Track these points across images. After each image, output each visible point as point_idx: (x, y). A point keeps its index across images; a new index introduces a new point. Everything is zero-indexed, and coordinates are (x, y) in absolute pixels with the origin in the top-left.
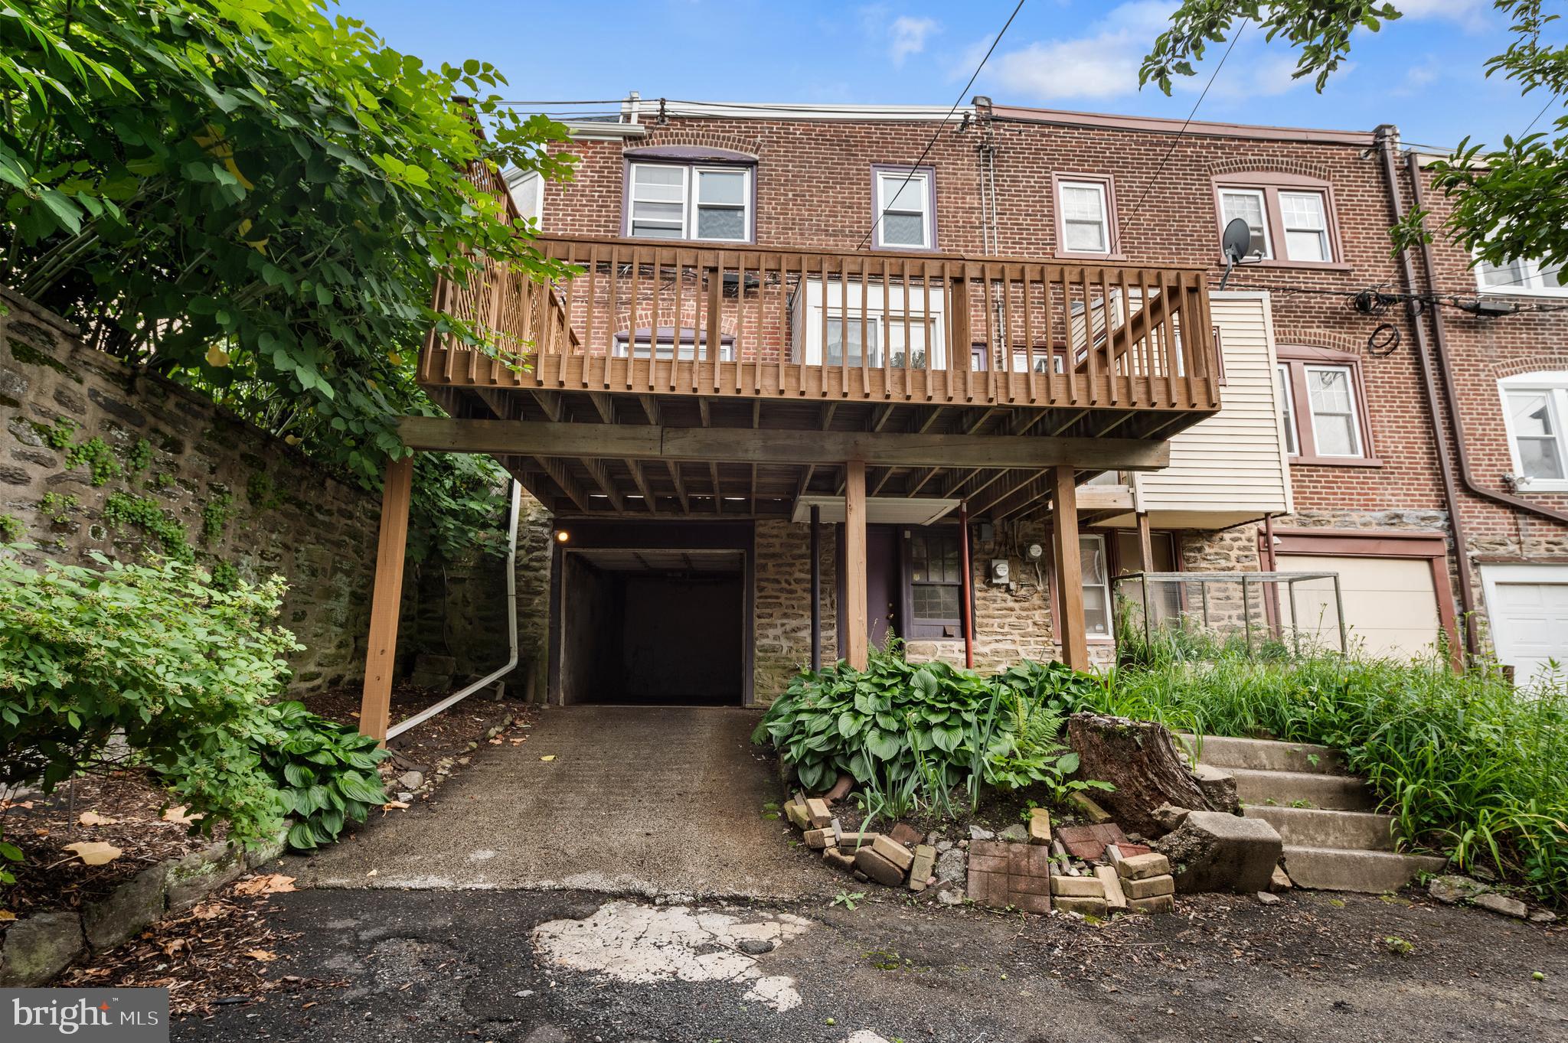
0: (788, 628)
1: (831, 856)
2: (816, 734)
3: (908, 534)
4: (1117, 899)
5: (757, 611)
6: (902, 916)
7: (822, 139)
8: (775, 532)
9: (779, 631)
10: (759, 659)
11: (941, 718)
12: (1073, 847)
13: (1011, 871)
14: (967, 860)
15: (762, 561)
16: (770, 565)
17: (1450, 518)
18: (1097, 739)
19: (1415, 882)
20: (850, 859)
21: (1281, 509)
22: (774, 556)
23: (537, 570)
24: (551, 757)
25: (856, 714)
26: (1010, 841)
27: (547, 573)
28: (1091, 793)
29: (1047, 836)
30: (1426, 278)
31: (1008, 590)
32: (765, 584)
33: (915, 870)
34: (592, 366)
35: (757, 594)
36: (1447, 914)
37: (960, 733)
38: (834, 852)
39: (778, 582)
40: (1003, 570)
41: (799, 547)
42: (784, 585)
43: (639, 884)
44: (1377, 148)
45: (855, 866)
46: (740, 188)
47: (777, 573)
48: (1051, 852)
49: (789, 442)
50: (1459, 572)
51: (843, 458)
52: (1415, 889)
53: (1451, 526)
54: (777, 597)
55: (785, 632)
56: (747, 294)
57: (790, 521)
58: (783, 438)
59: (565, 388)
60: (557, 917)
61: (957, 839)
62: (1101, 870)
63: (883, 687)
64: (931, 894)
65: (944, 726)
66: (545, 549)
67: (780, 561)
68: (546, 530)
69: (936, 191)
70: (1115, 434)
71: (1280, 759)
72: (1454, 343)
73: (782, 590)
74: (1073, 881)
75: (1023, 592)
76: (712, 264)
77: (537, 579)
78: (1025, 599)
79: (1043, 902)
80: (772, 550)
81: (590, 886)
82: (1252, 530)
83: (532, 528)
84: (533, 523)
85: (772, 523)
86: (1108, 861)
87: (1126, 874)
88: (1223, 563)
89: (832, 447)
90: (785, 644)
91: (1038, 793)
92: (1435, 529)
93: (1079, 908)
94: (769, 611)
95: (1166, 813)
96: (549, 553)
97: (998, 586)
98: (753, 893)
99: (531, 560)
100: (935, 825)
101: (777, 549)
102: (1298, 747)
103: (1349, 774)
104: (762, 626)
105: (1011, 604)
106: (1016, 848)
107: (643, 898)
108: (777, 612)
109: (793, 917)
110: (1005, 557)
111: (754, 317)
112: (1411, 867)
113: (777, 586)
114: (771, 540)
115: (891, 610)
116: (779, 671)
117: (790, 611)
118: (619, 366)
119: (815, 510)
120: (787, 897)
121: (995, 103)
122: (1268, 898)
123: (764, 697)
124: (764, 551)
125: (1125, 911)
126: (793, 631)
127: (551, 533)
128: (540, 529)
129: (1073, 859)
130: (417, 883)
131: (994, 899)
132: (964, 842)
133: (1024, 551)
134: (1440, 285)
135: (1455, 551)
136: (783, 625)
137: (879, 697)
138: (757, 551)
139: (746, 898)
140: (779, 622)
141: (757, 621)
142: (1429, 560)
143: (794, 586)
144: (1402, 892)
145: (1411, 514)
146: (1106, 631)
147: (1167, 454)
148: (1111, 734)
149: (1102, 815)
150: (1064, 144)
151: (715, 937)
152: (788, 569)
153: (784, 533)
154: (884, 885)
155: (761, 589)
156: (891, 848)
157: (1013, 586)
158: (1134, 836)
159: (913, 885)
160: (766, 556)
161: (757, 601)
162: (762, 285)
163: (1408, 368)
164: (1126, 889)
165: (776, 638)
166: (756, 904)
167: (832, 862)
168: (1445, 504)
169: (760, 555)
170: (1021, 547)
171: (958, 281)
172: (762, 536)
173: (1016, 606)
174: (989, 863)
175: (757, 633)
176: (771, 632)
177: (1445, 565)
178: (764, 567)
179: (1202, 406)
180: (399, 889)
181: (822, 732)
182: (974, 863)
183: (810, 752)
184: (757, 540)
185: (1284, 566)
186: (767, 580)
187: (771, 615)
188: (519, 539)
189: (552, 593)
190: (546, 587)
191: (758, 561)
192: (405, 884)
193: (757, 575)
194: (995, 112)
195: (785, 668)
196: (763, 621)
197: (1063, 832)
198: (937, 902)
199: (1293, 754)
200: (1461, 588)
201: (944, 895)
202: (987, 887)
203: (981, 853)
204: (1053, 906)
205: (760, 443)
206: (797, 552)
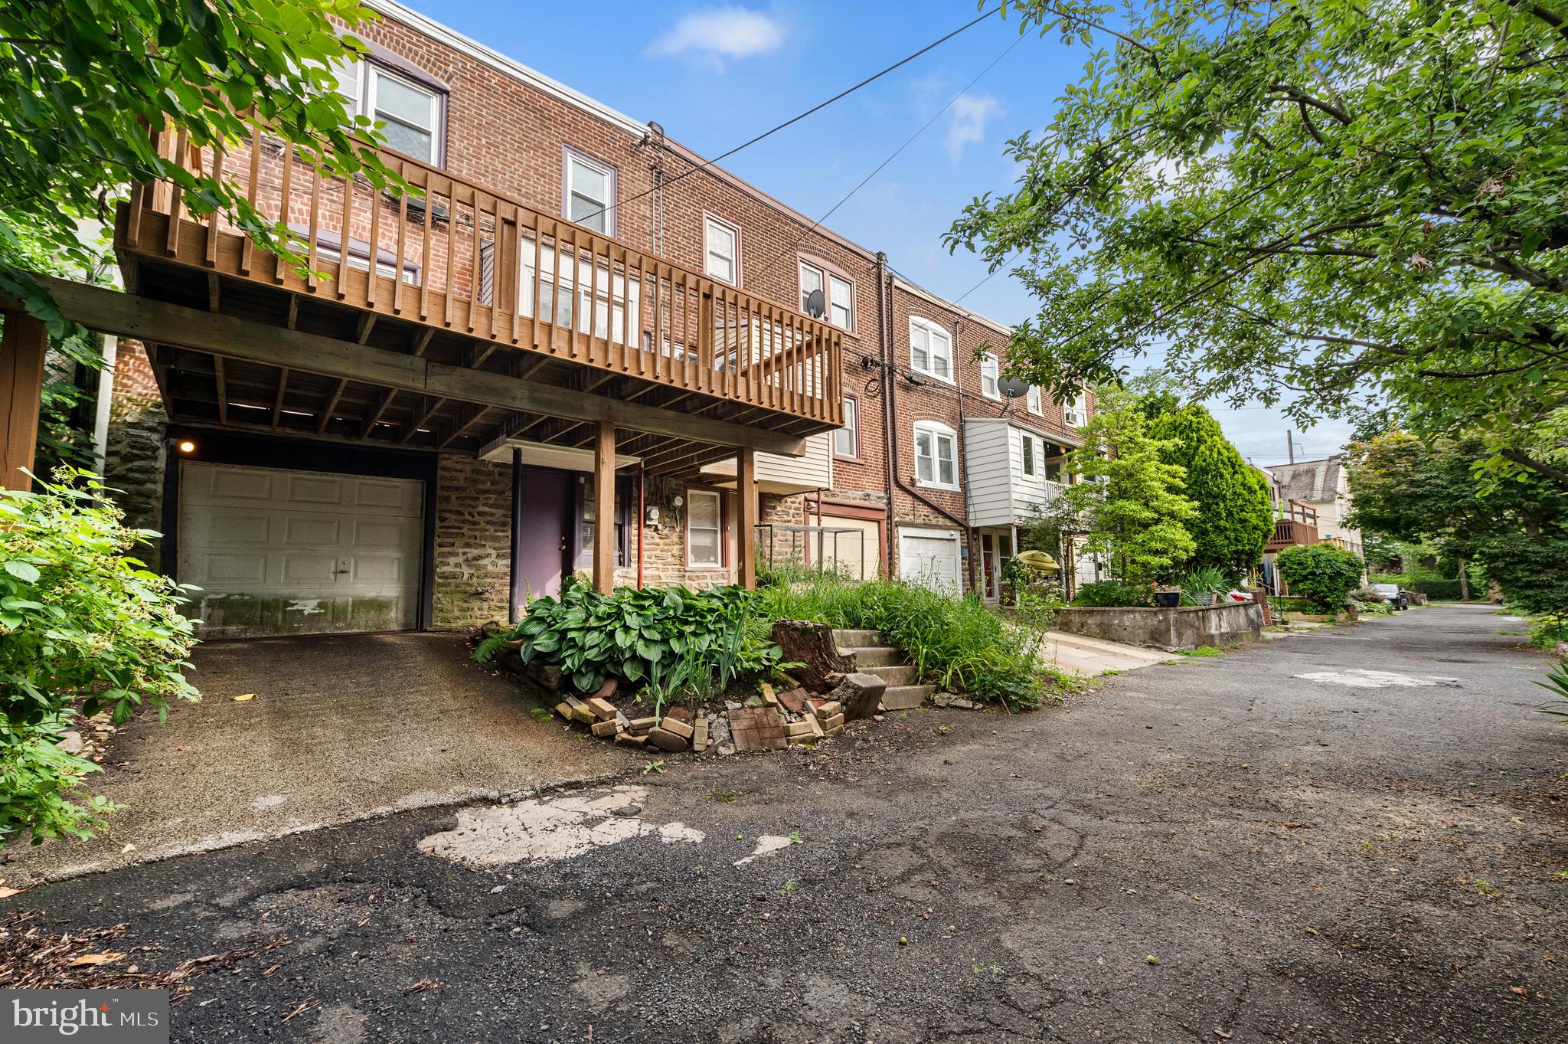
0: (470, 556)
1: (623, 739)
2: (591, 648)
3: (582, 480)
4: (819, 732)
5: (438, 540)
6: (699, 769)
7: (515, 99)
8: (459, 466)
9: (460, 559)
10: (439, 585)
11: (693, 628)
12: (789, 705)
13: (758, 726)
14: (729, 724)
15: (446, 493)
16: (453, 497)
17: (889, 499)
18: (795, 635)
19: (928, 699)
20: (642, 739)
21: (826, 486)
22: (457, 489)
23: (141, 483)
24: (249, 696)
25: (627, 629)
26: (752, 707)
27: (159, 488)
28: (787, 671)
29: (775, 700)
30: (891, 356)
31: (656, 529)
32: (448, 515)
33: (696, 737)
34: (378, 286)
35: (438, 523)
36: (943, 713)
37: (707, 638)
38: (625, 736)
39: (461, 513)
40: (655, 514)
41: (483, 482)
42: (467, 517)
43: (476, 792)
44: (878, 265)
45: (647, 741)
46: (428, 111)
47: (462, 505)
48: (778, 709)
49: (552, 397)
50: (890, 530)
51: (599, 418)
52: (928, 703)
53: (889, 503)
54: (460, 528)
55: (467, 560)
56: (434, 225)
57: (476, 457)
58: (547, 392)
59: (344, 302)
60: (429, 834)
61: (718, 712)
62: (807, 716)
63: (643, 608)
64: (712, 752)
65: (694, 634)
66: (156, 459)
67: (463, 495)
68: (155, 437)
69: (618, 190)
70: (784, 431)
71: (860, 641)
72: (899, 394)
73: (464, 521)
74: (796, 726)
75: (666, 531)
76: (510, 217)
77: (139, 494)
78: (667, 537)
79: (782, 742)
80: (455, 483)
81: (430, 803)
82: (801, 498)
83: (132, 431)
84: (132, 425)
85: (455, 458)
86: (809, 711)
87: (821, 717)
88: (786, 518)
89: (590, 408)
90: (466, 571)
91: (766, 674)
92: (882, 505)
93: (803, 741)
94: (451, 540)
95: (833, 677)
96: (161, 464)
97: (650, 526)
98: (582, 778)
99: (131, 470)
100: (699, 704)
101: (462, 483)
102: (867, 632)
103: (888, 645)
104: (443, 555)
105: (657, 540)
106: (758, 711)
107: (488, 802)
108: (458, 542)
109: (626, 788)
110: (656, 505)
111: (443, 251)
112: (926, 691)
113: (461, 518)
114: (454, 474)
115: (563, 543)
116: (460, 595)
117: (472, 541)
118: (410, 293)
119: (517, 453)
120: (610, 775)
121: (667, 134)
122: (879, 718)
123: (443, 620)
124: (447, 484)
125: (824, 738)
126: (475, 559)
127: (164, 439)
128: (145, 433)
129: (790, 712)
130: (210, 843)
131: (753, 746)
132: (724, 713)
133: (670, 500)
134: (897, 362)
135: (890, 517)
136: (464, 554)
137: (639, 615)
138: (439, 483)
139: (579, 782)
140: (461, 551)
141: (438, 550)
142: (878, 522)
143: (477, 518)
144: (923, 704)
145: (874, 494)
146: (716, 562)
147: (804, 447)
148: (804, 631)
149: (797, 684)
150: (712, 190)
151: (585, 814)
152: (471, 502)
153: (468, 468)
154: (673, 752)
155: (443, 520)
156: (675, 725)
157: (660, 527)
158: (814, 693)
159: (697, 747)
160: (448, 488)
161: (438, 531)
162: (453, 222)
163: (879, 407)
164: (823, 726)
165: (457, 565)
166: (589, 784)
167: (624, 744)
168: (887, 490)
169: (443, 488)
170: (667, 497)
171: (707, 296)
172: (444, 469)
173: (661, 542)
174: (745, 723)
175: (438, 560)
176: (452, 560)
177: (884, 524)
178: (447, 499)
179: (837, 422)
180: (190, 855)
181: (597, 645)
182: (735, 725)
183: (588, 662)
184: (440, 472)
185: (826, 522)
186: (450, 511)
187: (453, 545)
188: (109, 443)
189: (164, 510)
190: (157, 504)
191: (439, 493)
192: (196, 848)
193: (438, 506)
194: (667, 143)
195: (465, 592)
196: (444, 549)
197: (781, 696)
198: (717, 755)
199: (865, 637)
200: (890, 539)
201: (722, 750)
202: (747, 739)
203: (737, 718)
204: (788, 742)
205: (527, 394)
206: (480, 487)
